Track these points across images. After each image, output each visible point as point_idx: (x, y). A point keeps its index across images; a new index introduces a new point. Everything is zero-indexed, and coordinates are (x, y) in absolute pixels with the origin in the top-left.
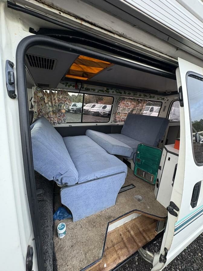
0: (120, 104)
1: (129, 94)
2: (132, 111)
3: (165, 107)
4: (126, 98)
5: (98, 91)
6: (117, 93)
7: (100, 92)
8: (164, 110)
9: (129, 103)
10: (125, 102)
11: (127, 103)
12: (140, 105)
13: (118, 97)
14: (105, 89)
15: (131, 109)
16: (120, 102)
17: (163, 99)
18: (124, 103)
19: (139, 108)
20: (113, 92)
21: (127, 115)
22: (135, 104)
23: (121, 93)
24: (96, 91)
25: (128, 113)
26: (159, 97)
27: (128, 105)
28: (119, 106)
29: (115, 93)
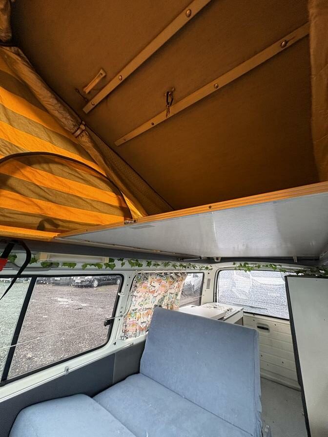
0: (138, 289)
1: (155, 265)
2: (162, 299)
3: (209, 280)
4: (151, 274)
5: (84, 267)
6: (132, 265)
7: (88, 267)
8: (208, 287)
9: (156, 284)
10: (149, 285)
11: (152, 284)
12: (176, 284)
13: (133, 274)
14: (106, 260)
15: (159, 297)
16: (138, 285)
17: (207, 268)
18: (146, 287)
19: (173, 291)
20: (123, 264)
21: (152, 312)
22: (167, 284)
23: (140, 265)
24: (79, 266)
25: (153, 307)
26: (201, 265)
27: (153, 289)
28: (135, 293)
29: (127, 265)
